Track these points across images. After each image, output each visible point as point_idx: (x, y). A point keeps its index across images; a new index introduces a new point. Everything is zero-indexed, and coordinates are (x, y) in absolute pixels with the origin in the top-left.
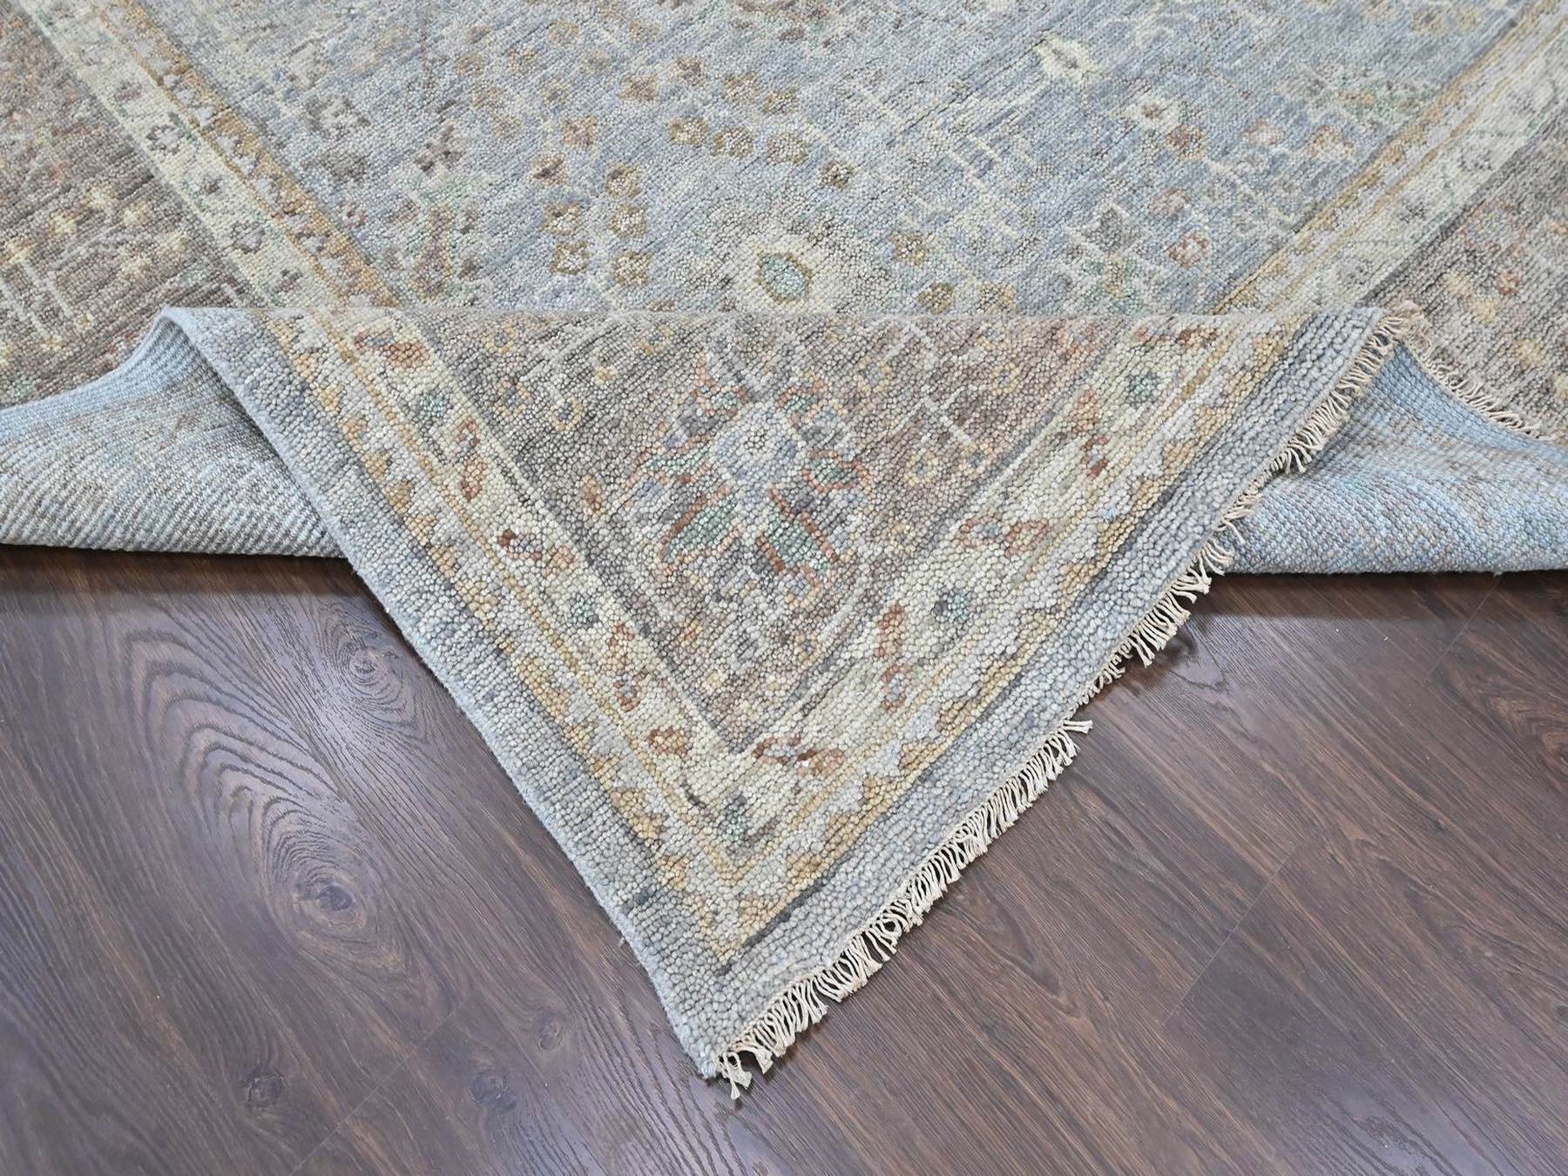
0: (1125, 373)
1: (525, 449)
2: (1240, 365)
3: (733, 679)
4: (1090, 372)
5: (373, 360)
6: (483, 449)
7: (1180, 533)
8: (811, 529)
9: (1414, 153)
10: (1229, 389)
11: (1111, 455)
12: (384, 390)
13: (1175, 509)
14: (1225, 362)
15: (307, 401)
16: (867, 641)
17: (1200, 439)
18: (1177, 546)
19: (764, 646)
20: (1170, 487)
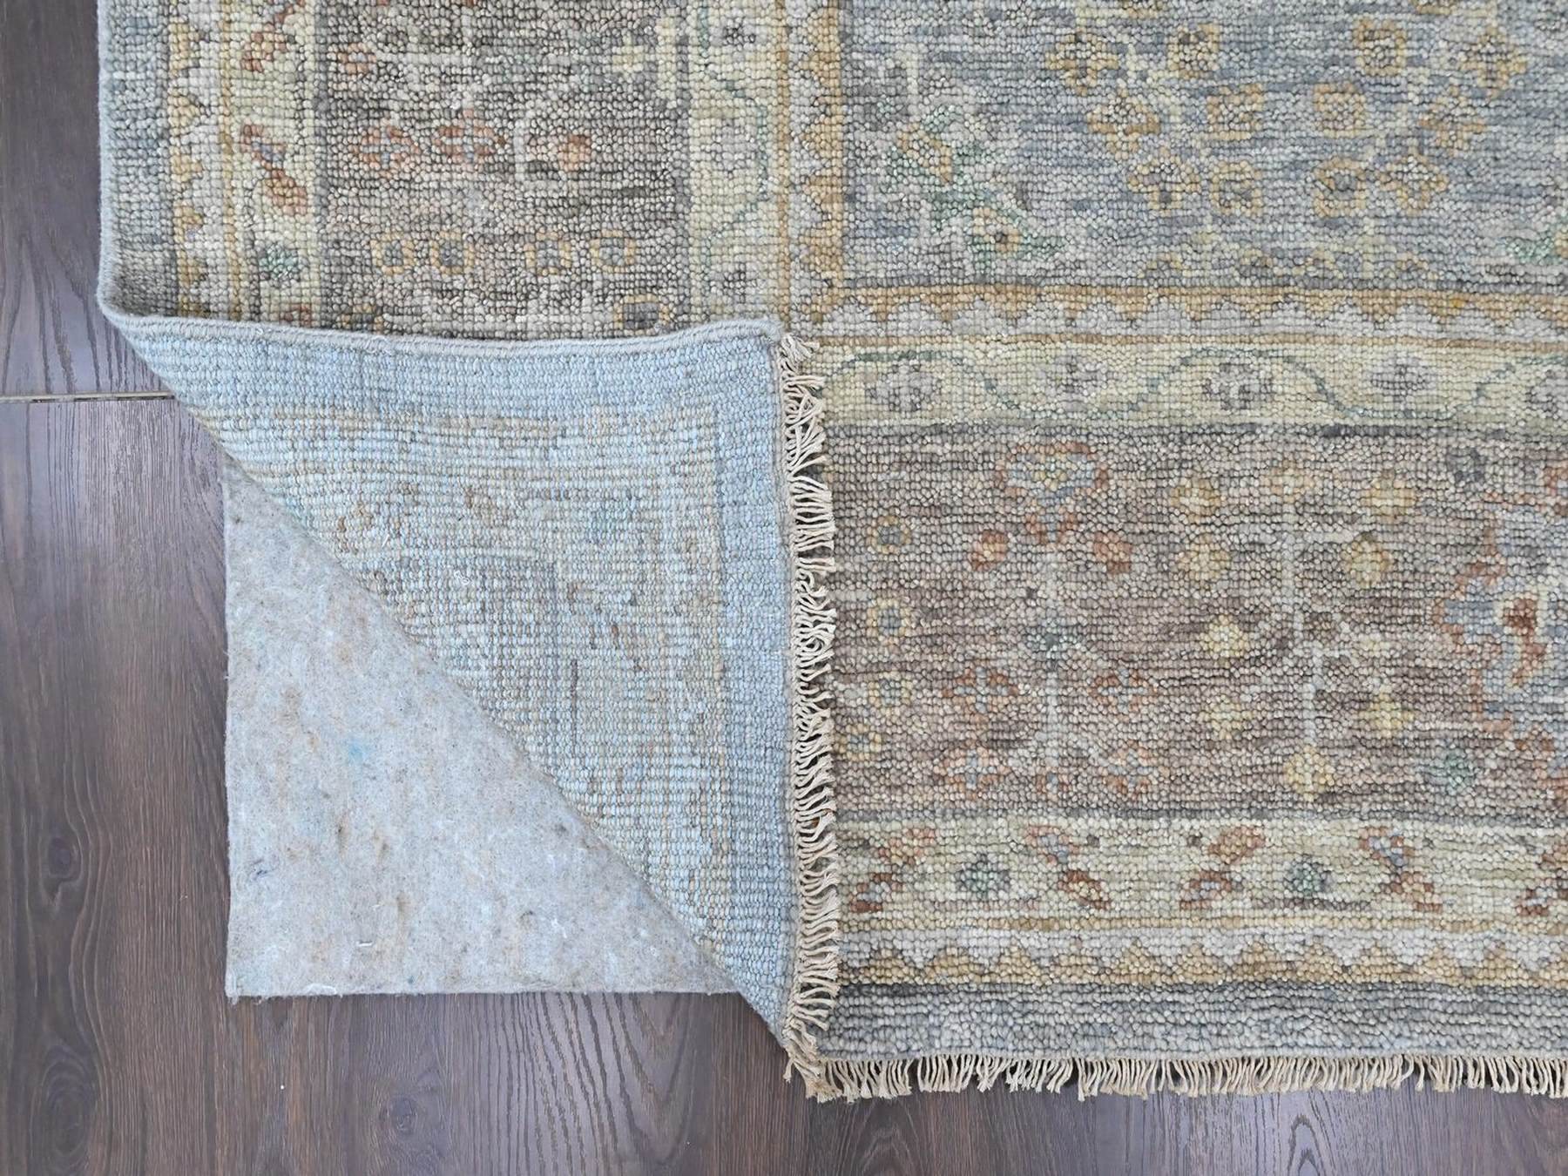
0: (984, 850)
2: (1095, 953)
4: (949, 816)
5: (248, 169)
7: (881, 1033)
10: (1064, 961)
11: (890, 907)
12: (239, 207)
13: (898, 1009)
14: (1084, 937)
15: (159, 151)
17: (990, 973)
18: (868, 1038)
20: (916, 985)
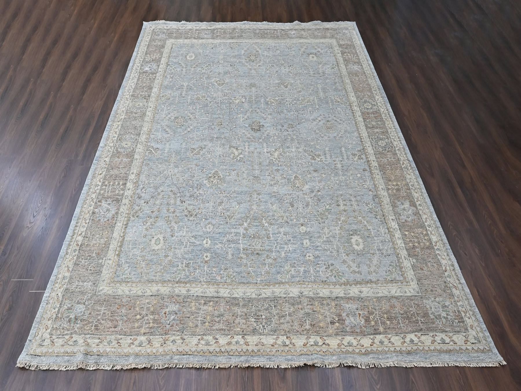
0: (111, 339)
1: (67, 289)
3: (56, 328)
4: (108, 335)
5: (66, 269)
6: (64, 286)
8: (75, 322)
9: (226, 286)
10: (115, 352)
11: (100, 345)
14: (118, 350)
16: (67, 337)
17: (108, 353)
19: (61, 328)
20: (100, 355)
